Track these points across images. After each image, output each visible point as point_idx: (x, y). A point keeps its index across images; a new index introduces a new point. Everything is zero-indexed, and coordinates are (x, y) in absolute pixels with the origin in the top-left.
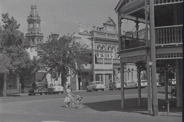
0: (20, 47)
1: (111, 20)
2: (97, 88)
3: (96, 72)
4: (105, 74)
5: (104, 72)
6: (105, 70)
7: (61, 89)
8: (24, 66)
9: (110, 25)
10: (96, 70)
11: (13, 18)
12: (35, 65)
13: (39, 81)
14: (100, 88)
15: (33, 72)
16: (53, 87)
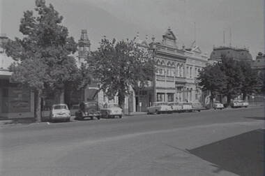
0: (62, 49)
1: (171, 32)
2: (162, 110)
3: (157, 91)
4: (168, 94)
5: (166, 91)
6: (168, 89)
7: (119, 111)
8: (67, 77)
9: (170, 38)
10: (158, 88)
11: (51, 7)
12: (84, 75)
13: (88, 100)
14: (164, 110)
15: (80, 87)
16: (108, 109)
